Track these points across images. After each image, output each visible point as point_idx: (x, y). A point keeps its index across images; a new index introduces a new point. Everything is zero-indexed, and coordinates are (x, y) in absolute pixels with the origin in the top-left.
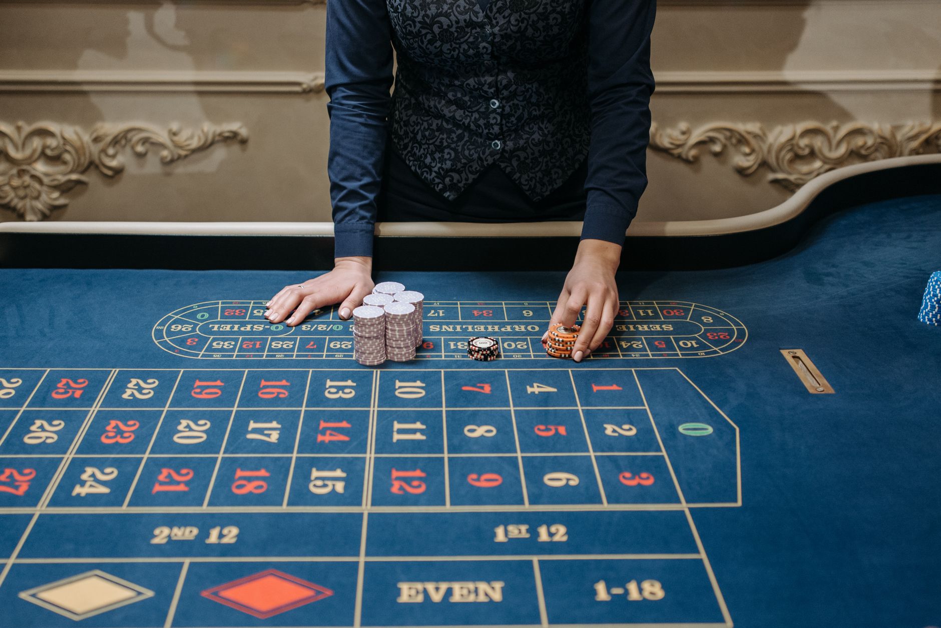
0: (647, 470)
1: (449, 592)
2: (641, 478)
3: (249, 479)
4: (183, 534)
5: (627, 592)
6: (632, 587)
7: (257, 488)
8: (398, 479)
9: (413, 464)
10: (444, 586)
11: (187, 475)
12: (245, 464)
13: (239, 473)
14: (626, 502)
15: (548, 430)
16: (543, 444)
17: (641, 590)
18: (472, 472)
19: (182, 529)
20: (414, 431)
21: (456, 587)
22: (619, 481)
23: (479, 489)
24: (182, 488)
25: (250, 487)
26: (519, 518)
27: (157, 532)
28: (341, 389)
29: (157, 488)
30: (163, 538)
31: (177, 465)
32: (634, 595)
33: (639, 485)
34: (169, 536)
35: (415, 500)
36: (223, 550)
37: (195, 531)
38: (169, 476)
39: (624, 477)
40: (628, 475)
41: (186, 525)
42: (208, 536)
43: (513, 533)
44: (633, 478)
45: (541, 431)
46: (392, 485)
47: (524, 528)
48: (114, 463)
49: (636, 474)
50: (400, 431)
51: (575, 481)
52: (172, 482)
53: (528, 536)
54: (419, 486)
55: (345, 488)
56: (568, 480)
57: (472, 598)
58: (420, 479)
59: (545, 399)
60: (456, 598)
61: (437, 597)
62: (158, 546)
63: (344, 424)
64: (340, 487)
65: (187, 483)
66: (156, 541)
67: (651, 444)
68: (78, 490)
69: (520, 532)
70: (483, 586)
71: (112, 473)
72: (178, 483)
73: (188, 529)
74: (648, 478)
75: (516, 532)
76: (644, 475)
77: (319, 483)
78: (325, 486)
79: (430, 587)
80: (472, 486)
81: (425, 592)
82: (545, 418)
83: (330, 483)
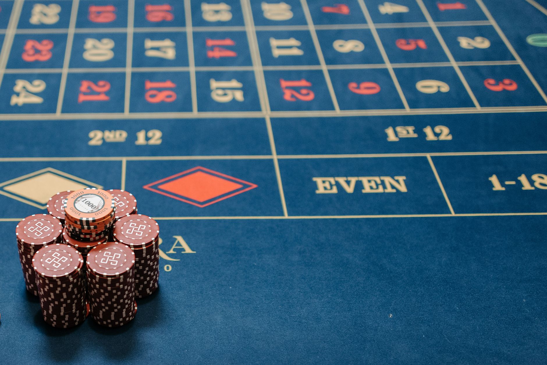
0: (509, 77)
1: (359, 185)
2: (504, 84)
3: (160, 90)
4: (115, 137)
5: (520, 184)
6: (523, 179)
7: (169, 96)
8: (288, 88)
9: (298, 75)
10: (353, 180)
11: (104, 87)
12: (152, 77)
13: (149, 85)
14: (496, 105)
15: (408, 44)
16: (408, 57)
17: (532, 183)
18: (352, 81)
19: (113, 132)
20: (290, 47)
21: (364, 180)
22: (485, 88)
23: (361, 96)
24: (103, 97)
25: (161, 97)
26: (406, 121)
27: (92, 134)
28: (217, 12)
29: (82, 98)
30: (98, 140)
31: (95, 78)
32: (527, 186)
33: (504, 90)
34: (103, 139)
35: (308, 106)
36: (154, 150)
37: (124, 134)
38: (89, 88)
39: (489, 84)
40: (492, 81)
41: (115, 129)
42: (136, 138)
43: (402, 133)
44: (497, 84)
45: (403, 45)
46: (283, 94)
47: (411, 129)
48: (40, 77)
49: (499, 81)
50: (279, 47)
51: (445, 88)
52: (92, 92)
53: (415, 136)
54: (308, 94)
55: (245, 95)
56: (439, 87)
57: (381, 190)
58: (306, 88)
59: (398, 17)
60: (367, 190)
61: (350, 190)
62: (95, 147)
63: (228, 42)
64: (239, 96)
65: (107, 93)
66: (93, 143)
67: (505, 55)
68: (14, 100)
69: (408, 133)
70: (387, 180)
71: (39, 86)
72: (99, 93)
73: (118, 133)
74: (511, 84)
75: (405, 132)
76: (507, 81)
77: (220, 92)
78: (225, 95)
79: (342, 180)
80: (355, 94)
81: (338, 184)
82: (403, 34)
83: (229, 92)
